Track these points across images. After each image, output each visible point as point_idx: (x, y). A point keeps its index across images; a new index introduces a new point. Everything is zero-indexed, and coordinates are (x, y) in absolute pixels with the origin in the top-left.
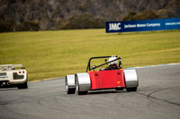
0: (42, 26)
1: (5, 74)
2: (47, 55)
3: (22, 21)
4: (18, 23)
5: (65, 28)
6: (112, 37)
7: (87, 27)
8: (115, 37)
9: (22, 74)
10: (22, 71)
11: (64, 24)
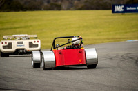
0: (63, 7)
1: (22, 43)
2: (66, 29)
3: (48, 2)
4: (46, 4)
5: (81, 9)
6: (117, 16)
7: (97, 8)
8: (119, 17)
9: (36, 43)
10: (36, 40)
11: (80, 6)
